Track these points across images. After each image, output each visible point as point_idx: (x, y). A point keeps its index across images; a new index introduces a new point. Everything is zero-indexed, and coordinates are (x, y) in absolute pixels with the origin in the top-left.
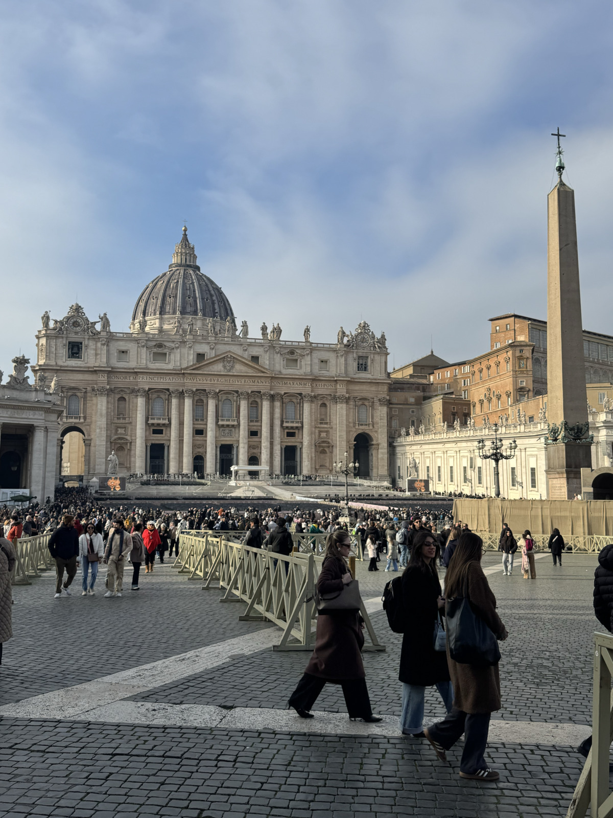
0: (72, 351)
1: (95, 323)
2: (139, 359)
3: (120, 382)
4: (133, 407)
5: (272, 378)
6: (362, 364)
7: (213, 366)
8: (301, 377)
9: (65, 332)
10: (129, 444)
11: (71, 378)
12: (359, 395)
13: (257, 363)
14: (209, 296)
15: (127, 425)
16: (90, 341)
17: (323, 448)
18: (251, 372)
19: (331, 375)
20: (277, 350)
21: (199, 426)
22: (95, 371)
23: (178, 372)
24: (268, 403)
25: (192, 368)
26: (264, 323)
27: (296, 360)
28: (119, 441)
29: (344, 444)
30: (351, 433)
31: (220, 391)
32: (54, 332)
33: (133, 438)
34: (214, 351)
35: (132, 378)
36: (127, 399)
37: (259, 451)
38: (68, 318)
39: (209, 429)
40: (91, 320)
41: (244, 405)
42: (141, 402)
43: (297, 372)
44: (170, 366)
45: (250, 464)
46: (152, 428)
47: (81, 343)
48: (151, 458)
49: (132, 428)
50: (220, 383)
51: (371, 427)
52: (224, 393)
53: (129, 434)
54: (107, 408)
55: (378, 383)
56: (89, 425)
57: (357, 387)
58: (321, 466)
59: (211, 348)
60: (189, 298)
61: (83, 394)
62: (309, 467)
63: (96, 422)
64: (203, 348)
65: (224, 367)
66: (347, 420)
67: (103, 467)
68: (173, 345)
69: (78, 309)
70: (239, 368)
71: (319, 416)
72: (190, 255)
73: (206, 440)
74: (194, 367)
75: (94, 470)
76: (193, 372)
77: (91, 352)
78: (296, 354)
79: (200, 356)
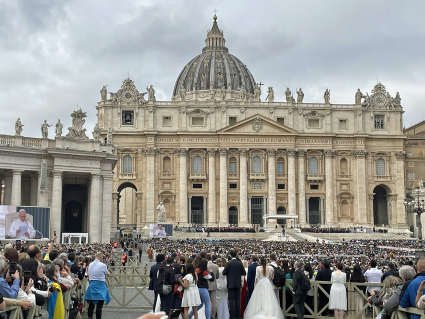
0: (125, 118)
1: (144, 94)
2: (181, 124)
3: (165, 143)
4: (176, 165)
5: (296, 136)
6: (378, 123)
7: (244, 128)
8: (323, 135)
9: (119, 103)
10: (173, 197)
11: (125, 141)
12: (377, 150)
13: (283, 124)
14: (236, 73)
15: (172, 181)
16: (140, 110)
17: (345, 198)
18: (277, 132)
19: (350, 133)
20: (300, 112)
21: (233, 181)
22: (145, 135)
23: (214, 134)
24: (293, 159)
25: (225, 130)
26: (288, 89)
27: (318, 120)
28: (165, 195)
29: (364, 195)
30: (371, 185)
31: (250, 149)
32: (110, 103)
33: (177, 192)
34: (244, 114)
35: (175, 141)
36: (171, 158)
37: (286, 202)
38: (122, 91)
39: (241, 183)
40: (140, 92)
41: (272, 161)
42: (183, 160)
43: (319, 131)
44: (207, 129)
45: (278, 214)
46: (193, 183)
47: (133, 112)
48: (192, 209)
49: (176, 183)
50: (250, 142)
51: (389, 179)
52: (254, 151)
53: (173, 189)
54: (155, 166)
55: (394, 139)
56: (140, 181)
57: (374, 144)
58: (342, 215)
59: (241, 112)
60: (220, 75)
61: (135, 155)
62: (332, 216)
63: (146, 178)
64: (235, 113)
65: (254, 128)
66: (366, 173)
67: (153, 217)
68: (208, 110)
69: (129, 83)
70: (266, 130)
71: (339, 170)
72: (220, 39)
73: (239, 193)
74: (228, 129)
75: (146, 220)
76: (227, 133)
77: (141, 119)
78: (317, 115)
79: (233, 119)
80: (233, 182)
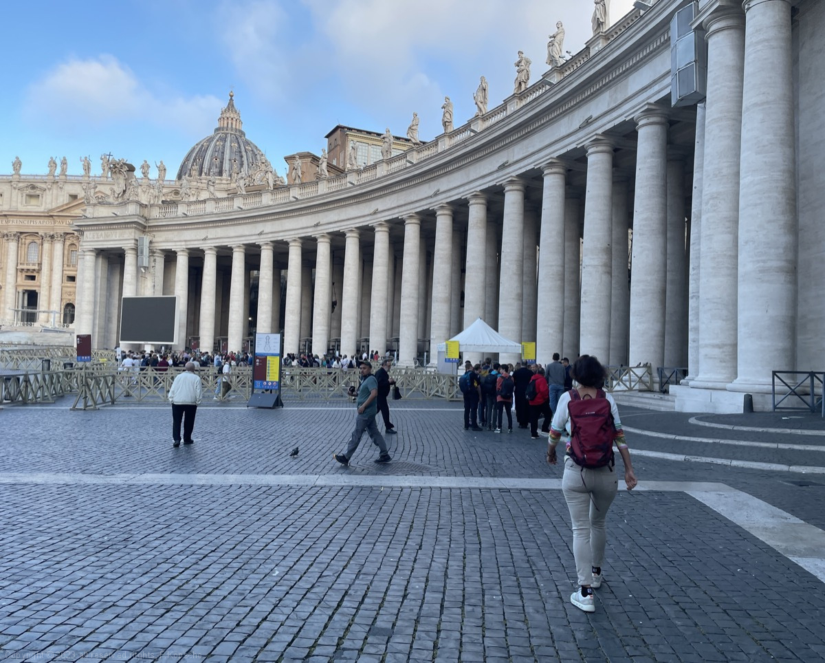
2: (11, 202)
4: (5, 252)
21: (69, 272)
23: (46, 214)
25: (59, 210)
33: (4, 284)
35: (3, 223)
42: (12, 246)
44: (42, 209)
46: (24, 274)
60: (216, 159)
64: (77, 190)
68: (43, 186)
73: (76, 287)
74: (62, 209)
76: (61, 214)
79: (74, 197)
80: (72, 274)
